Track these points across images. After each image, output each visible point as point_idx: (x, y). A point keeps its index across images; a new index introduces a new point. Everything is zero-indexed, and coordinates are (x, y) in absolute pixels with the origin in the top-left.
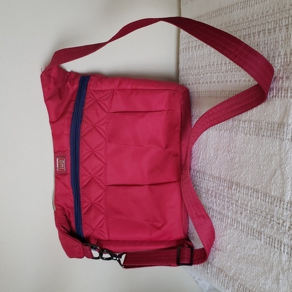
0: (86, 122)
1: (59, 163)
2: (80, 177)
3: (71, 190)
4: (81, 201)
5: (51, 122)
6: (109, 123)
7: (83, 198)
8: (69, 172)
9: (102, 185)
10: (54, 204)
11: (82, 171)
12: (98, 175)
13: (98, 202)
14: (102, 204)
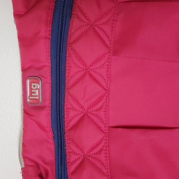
0: (78, 18)
1: (31, 89)
2: (66, 113)
3: (50, 134)
4: (67, 151)
5: (18, 16)
6: (116, 21)
7: (70, 147)
8: (48, 103)
9: (102, 126)
10: (21, 157)
11: (69, 102)
12: (95, 108)
13: (97, 153)
14: (102, 157)
